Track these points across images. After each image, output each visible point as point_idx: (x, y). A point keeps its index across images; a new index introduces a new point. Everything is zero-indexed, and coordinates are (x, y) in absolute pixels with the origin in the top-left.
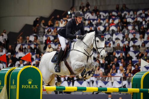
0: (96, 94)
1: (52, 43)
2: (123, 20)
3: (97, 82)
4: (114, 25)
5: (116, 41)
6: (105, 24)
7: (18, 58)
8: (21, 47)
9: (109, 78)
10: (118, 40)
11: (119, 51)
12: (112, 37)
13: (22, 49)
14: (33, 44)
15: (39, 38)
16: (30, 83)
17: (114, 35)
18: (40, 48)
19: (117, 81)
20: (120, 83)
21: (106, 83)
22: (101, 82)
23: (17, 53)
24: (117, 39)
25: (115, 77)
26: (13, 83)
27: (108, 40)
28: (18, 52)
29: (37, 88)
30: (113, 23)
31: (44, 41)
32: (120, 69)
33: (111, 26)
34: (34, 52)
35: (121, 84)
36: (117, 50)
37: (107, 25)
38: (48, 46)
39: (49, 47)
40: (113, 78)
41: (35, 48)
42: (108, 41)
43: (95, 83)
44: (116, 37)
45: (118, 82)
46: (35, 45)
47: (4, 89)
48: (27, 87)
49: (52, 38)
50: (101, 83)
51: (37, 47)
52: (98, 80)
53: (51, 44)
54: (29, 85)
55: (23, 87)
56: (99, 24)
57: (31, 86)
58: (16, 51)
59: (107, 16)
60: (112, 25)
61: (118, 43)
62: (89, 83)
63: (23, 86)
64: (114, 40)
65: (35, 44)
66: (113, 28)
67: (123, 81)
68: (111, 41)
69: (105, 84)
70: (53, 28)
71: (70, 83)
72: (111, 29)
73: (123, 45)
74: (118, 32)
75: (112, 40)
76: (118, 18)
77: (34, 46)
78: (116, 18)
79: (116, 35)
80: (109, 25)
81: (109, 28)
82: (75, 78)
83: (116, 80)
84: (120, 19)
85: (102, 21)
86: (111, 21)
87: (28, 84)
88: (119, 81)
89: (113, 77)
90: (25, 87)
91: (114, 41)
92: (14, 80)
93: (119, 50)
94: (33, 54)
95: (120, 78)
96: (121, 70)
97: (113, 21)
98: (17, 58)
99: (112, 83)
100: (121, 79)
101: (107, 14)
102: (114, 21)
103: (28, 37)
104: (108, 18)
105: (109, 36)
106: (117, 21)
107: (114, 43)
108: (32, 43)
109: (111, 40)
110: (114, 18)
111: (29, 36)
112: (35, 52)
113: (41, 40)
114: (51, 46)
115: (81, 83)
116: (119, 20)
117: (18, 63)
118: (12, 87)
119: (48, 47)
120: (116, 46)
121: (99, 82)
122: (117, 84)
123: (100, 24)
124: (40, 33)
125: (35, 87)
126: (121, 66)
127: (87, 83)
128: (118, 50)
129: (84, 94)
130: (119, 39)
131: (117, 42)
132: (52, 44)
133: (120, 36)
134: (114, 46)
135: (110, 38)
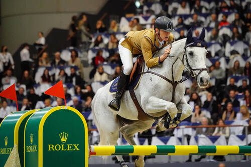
0: (197, 160)
1: (105, 63)
2: (245, 15)
3: (196, 139)
4: (227, 25)
5: (232, 56)
6: (209, 24)
7: (40, 95)
8: (46, 73)
9: (221, 128)
10: (237, 55)
11: (238, 77)
12: (223, 50)
13: (47, 76)
14: (68, 66)
15: (80, 54)
16: (64, 139)
17: (228, 45)
18: (83, 75)
19: (237, 134)
20: (242, 138)
21: (214, 139)
22: (204, 138)
23: (39, 85)
24: (234, 52)
25: (231, 128)
26: (32, 141)
27: (217, 54)
28: (40, 83)
29: (78, 149)
30: (224, 22)
31: (90, 61)
32: (241, 111)
33: (222, 27)
34: (71, 81)
35: (245, 140)
36: (234, 75)
37: (213, 25)
38: (97, 70)
39: (101, 71)
40: (227, 129)
41: (73, 75)
42: (216, 57)
43: (192, 140)
44: (232, 48)
45: (238, 136)
46: (73, 70)
47: (14, 153)
48: (58, 147)
49: (105, 55)
50: (204, 140)
51: (77, 73)
52: (198, 133)
53: (104, 67)
54: (63, 144)
55: (51, 149)
56: (196, 25)
57: (66, 147)
58: (35, 82)
59: (213, 8)
60: (224, 25)
61: (235, 60)
62: (180, 139)
63: (51, 146)
64: (227, 54)
65: (72, 67)
66: (225, 31)
67: (249, 134)
68: (221, 57)
69: (214, 142)
70: (107, 35)
71: (144, 141)
72: (221, 33)
73: (246, 64)
74: (236, 39)
75: (224, 56)
76: (233, 12)
77: (71, 71)
78: (231, 11)
79: (232, 44)
80: (217, 26)
81: (218, 31)
82: (154, 132)
83: (234, 133)
84: (238, 13)
85: (203, 19)
86: (220, 18)
87: (61, 143)
88: (241, 134)
89: (229, 126)
90: (54, 148)
91: (228, 57)
92: (32, 134)
93: (239, 74)
94: (69, 87)
95: (242, 128)
96: (244, 115)
97: (224, 17)
98: (38, 96)
99: (227, 139)
100: (244, 131)
101: (213, 5)
102: (227, 17)
103: (57, 54)
104: (214, 11)
105: (218, 47)
106: (232, 18)
107: (228, 60)
108: (66, 65)
109: (221, 54)
110: (226, 11)
111: (60, 51)
112: (74, 83)
113: (85, 59)
114: (103, 69)
115: (165, 141)
116: (237, 15)
117: (40, 104)
118: (29, 149)
119: (99, 71)
120: (233, 66)
121: (201, 137)
122: (237, 141)
123: (199, 24)
124: (81, 45)
125: (74, 147)
126: (243, 106)
127: (178, 140)
128: (237, 75)
129: (171, 162)
130: (238, 53)
131: (233, 58)
132: (106, 65)
133: (240, 47)
134: (228, 67)
135: (220, 51)
